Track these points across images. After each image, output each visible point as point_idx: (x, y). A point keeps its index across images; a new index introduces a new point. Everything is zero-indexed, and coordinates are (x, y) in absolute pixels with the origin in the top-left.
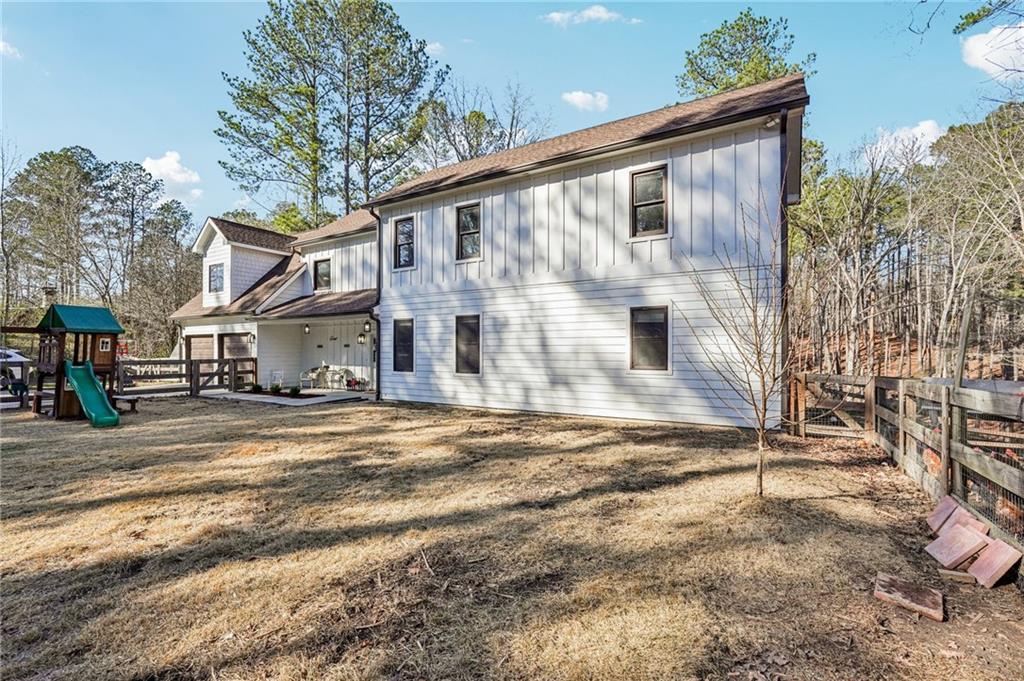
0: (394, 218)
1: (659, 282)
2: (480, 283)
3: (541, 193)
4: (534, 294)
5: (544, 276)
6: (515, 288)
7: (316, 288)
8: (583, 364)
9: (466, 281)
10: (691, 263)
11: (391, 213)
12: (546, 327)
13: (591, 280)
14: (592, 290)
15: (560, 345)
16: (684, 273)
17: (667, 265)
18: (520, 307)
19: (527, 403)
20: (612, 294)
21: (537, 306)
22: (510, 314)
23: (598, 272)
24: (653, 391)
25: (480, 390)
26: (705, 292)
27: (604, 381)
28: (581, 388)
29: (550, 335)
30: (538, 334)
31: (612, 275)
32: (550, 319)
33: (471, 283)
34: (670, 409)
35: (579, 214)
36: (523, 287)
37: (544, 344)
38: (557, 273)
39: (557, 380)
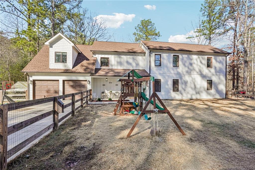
0: (154, 54)
1: (213, 76)
2: (181, 73)
3: (195, 57)
4: (192, 76)
5: (195, 73)
6: (189, 74)
8: (202, 90)
9: (178, 72)
10: (218, 74)
11: (153, 52)
12: (195, 83)
13: (203, 75)
14: (203, 76)
15: (198, 86)
16: (217, 75)
17: (215, 74)
18: (190, 78)
19: (192, 97)
20: (207, 77)
21: (193, 78)
22: (188, 80)
23: (204, 73)
24: (212, 94)
25: (181, 95)
26: (220, 78)
27: (205, 92)
28: (201, 94)
29: (196, 84)
30: (194, 84)
31: (207, 74)
32: (196, 81)
33: (179, 73)
34: (214, 96)
35: (201, 62)
36: (191, 74)
37: (195, 86)
38: (197, 73)
39: (198, 93)
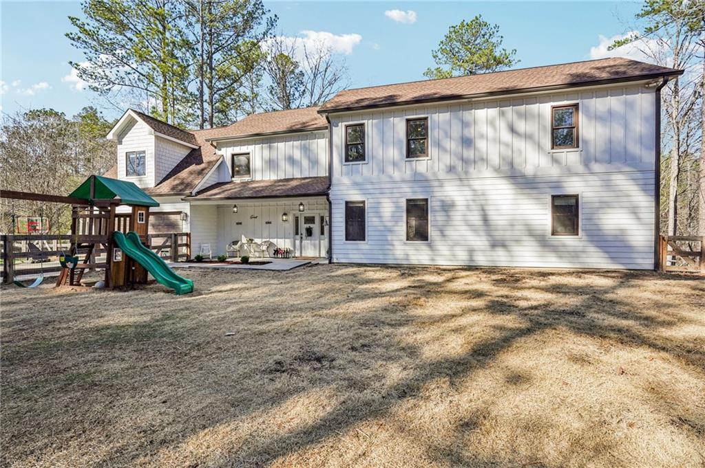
0: (344, 124)
1: (575, 179)
2: (430, 176)
3: (482, 114)
4: (476, 184)
5: (487, 173)
6: (461, 180)
7: (233, 176)
8: (517, 233)
9: (415, 173)
10: (597, 167)
11: (341, 119)
12: (486, 208)
13: (523, 176)
14: (524, 182)
15: (498, 219)
16: (592, 173)
17: (581, 168)
18: (466, 193)
19: (472, 260)
20: (540, 185)
21: (480, 192)
22: (456, 198)
23: (529, 170)
24: (570, 249)
25: (430, 253)
26: (608, 185)
27: (534, 243)
28: (517, 249)
29: (490, 213)
30: (481, 213)
31: (539, 174)
32: (490, 202)
33: (421, 174)
34: (581, 260)
35: (512, 130)
36: (468, 179)
37: (485, 220)
38: (497, 170)
39: (496, 244)
